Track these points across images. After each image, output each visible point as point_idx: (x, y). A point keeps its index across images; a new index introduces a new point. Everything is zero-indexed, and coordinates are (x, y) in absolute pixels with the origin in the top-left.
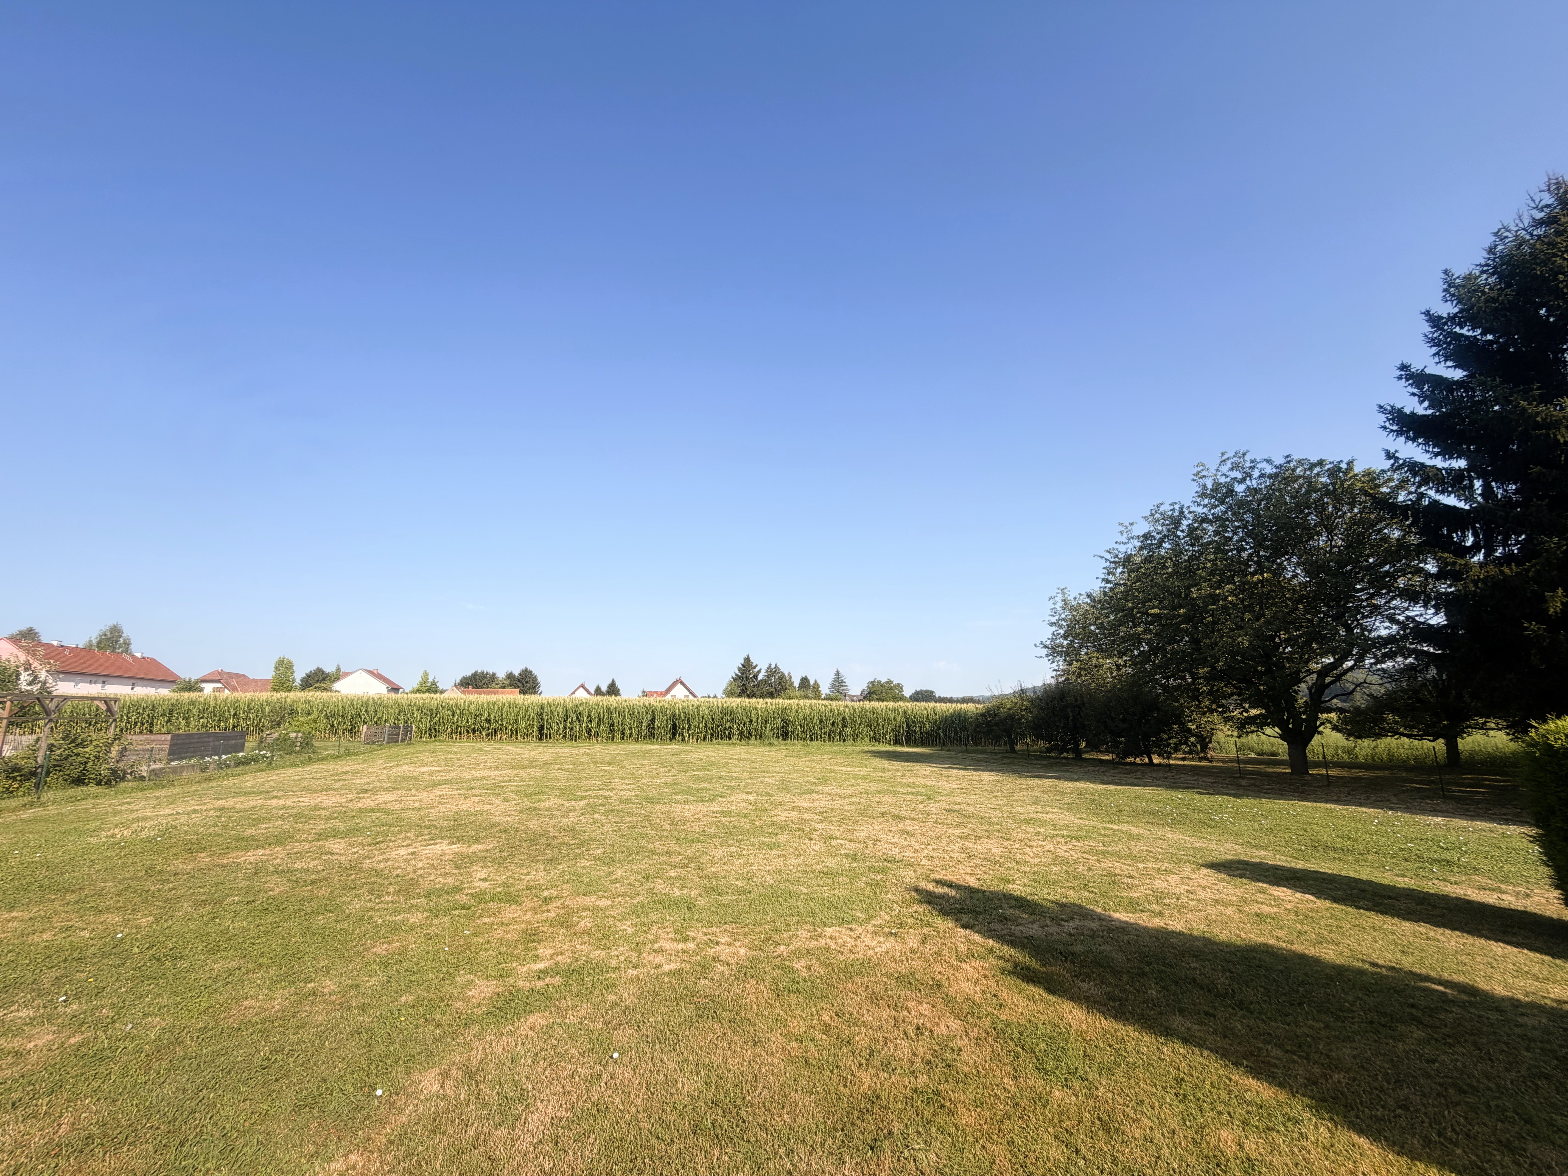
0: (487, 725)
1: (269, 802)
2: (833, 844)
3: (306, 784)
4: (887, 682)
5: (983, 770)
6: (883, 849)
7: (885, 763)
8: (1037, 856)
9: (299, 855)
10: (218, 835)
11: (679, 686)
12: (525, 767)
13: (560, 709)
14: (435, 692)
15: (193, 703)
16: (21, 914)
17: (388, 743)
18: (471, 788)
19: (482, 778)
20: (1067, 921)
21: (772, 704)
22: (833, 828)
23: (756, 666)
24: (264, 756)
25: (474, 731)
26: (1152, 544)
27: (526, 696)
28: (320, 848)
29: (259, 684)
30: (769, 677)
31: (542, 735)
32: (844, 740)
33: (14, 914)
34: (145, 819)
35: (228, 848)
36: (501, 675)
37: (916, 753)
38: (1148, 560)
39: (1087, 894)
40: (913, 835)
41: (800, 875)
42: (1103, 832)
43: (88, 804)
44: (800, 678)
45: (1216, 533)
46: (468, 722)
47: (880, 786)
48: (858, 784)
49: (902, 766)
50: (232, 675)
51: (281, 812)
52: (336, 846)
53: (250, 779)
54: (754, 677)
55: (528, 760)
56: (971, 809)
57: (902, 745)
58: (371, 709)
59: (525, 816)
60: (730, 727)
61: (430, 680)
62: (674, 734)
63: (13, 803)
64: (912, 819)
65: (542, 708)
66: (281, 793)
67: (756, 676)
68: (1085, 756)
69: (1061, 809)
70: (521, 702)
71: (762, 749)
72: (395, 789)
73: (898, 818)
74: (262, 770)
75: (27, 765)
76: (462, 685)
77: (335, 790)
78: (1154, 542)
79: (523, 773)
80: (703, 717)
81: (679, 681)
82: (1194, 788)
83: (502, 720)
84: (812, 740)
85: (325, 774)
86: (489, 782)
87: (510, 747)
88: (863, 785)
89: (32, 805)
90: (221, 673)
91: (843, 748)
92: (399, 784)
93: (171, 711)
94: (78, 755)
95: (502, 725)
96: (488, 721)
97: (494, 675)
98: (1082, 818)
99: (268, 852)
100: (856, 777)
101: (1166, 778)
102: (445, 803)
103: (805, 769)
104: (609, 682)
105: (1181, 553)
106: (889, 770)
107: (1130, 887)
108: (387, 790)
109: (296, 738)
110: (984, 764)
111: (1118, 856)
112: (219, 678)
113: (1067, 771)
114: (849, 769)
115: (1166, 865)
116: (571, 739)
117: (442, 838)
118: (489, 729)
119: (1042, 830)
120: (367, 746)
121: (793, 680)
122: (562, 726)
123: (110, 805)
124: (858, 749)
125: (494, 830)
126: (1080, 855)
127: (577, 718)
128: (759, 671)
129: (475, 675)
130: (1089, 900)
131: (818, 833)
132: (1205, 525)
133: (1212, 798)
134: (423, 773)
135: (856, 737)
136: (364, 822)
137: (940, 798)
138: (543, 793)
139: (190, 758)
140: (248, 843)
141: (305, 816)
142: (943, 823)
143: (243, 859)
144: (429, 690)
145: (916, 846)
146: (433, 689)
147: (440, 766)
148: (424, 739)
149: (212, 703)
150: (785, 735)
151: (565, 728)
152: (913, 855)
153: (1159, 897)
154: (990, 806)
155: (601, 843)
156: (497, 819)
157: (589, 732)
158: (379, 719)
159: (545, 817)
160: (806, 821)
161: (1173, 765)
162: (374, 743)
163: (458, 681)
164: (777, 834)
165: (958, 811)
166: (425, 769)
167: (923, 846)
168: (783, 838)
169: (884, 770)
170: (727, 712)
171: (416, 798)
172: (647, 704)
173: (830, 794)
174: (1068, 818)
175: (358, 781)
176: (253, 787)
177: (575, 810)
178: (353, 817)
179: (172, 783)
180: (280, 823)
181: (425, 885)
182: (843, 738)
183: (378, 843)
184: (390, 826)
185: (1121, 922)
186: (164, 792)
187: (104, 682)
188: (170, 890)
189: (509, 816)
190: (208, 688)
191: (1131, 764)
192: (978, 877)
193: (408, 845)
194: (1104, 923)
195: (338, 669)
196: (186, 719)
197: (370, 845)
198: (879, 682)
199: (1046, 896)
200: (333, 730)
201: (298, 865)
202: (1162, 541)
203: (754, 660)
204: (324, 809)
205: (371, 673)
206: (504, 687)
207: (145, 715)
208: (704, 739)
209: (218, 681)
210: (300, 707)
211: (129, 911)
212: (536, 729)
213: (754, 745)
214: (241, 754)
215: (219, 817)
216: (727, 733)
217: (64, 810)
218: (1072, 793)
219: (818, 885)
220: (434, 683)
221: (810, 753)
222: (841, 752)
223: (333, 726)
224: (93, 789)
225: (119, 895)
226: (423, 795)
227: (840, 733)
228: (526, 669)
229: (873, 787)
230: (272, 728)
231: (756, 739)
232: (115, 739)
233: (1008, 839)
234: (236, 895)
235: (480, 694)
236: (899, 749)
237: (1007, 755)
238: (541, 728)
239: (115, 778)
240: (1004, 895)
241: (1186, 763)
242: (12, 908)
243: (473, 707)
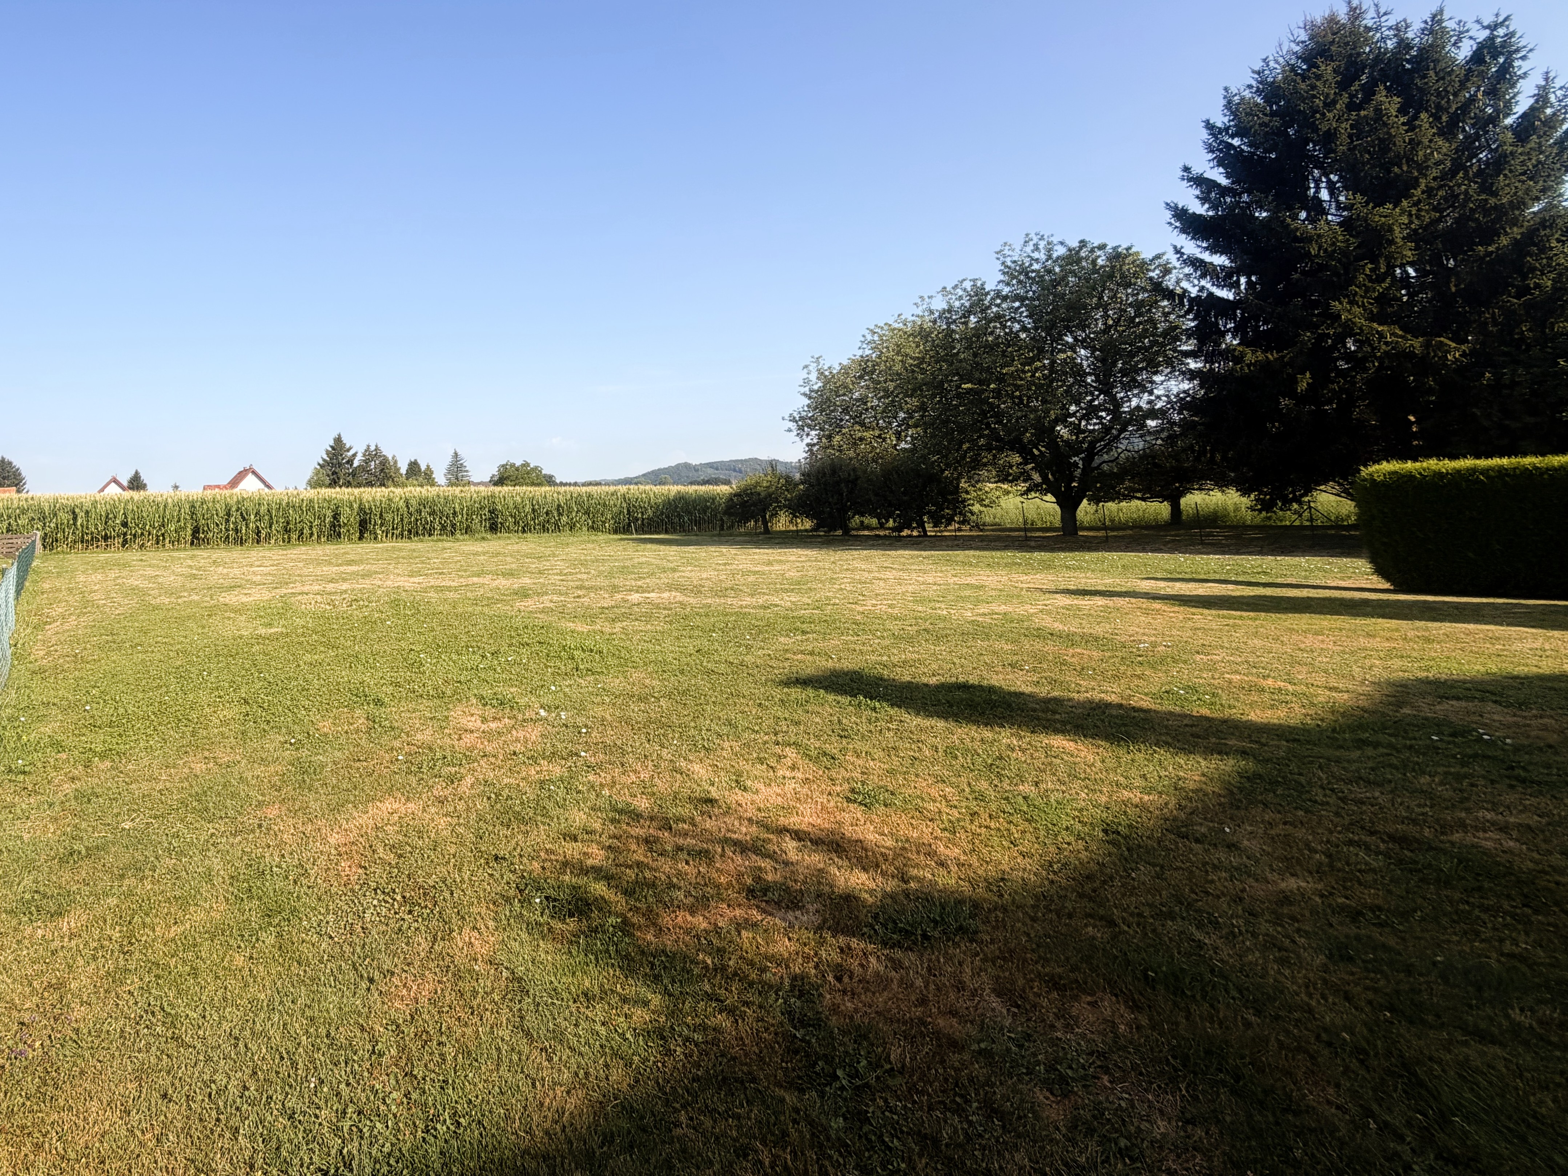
0: (124, 530)
4: (523, 465)
11: (250, 477)
23: (351, 448)
25: (105, 538)
30: (367, 462)
31: (197, 539)
44: (408, 462)
46: (96, 527)
54: (348, 462)
62: (362, 533)
67: (350, 462)
95: (143, 529)
96: (125, 524)
118: (126, 534)
121: (399, 465)
128: (355, 455)
151: (227, 530)
157: (258, 534)
198: (513, 465)
203: (347, 441)
212: (189, 533)
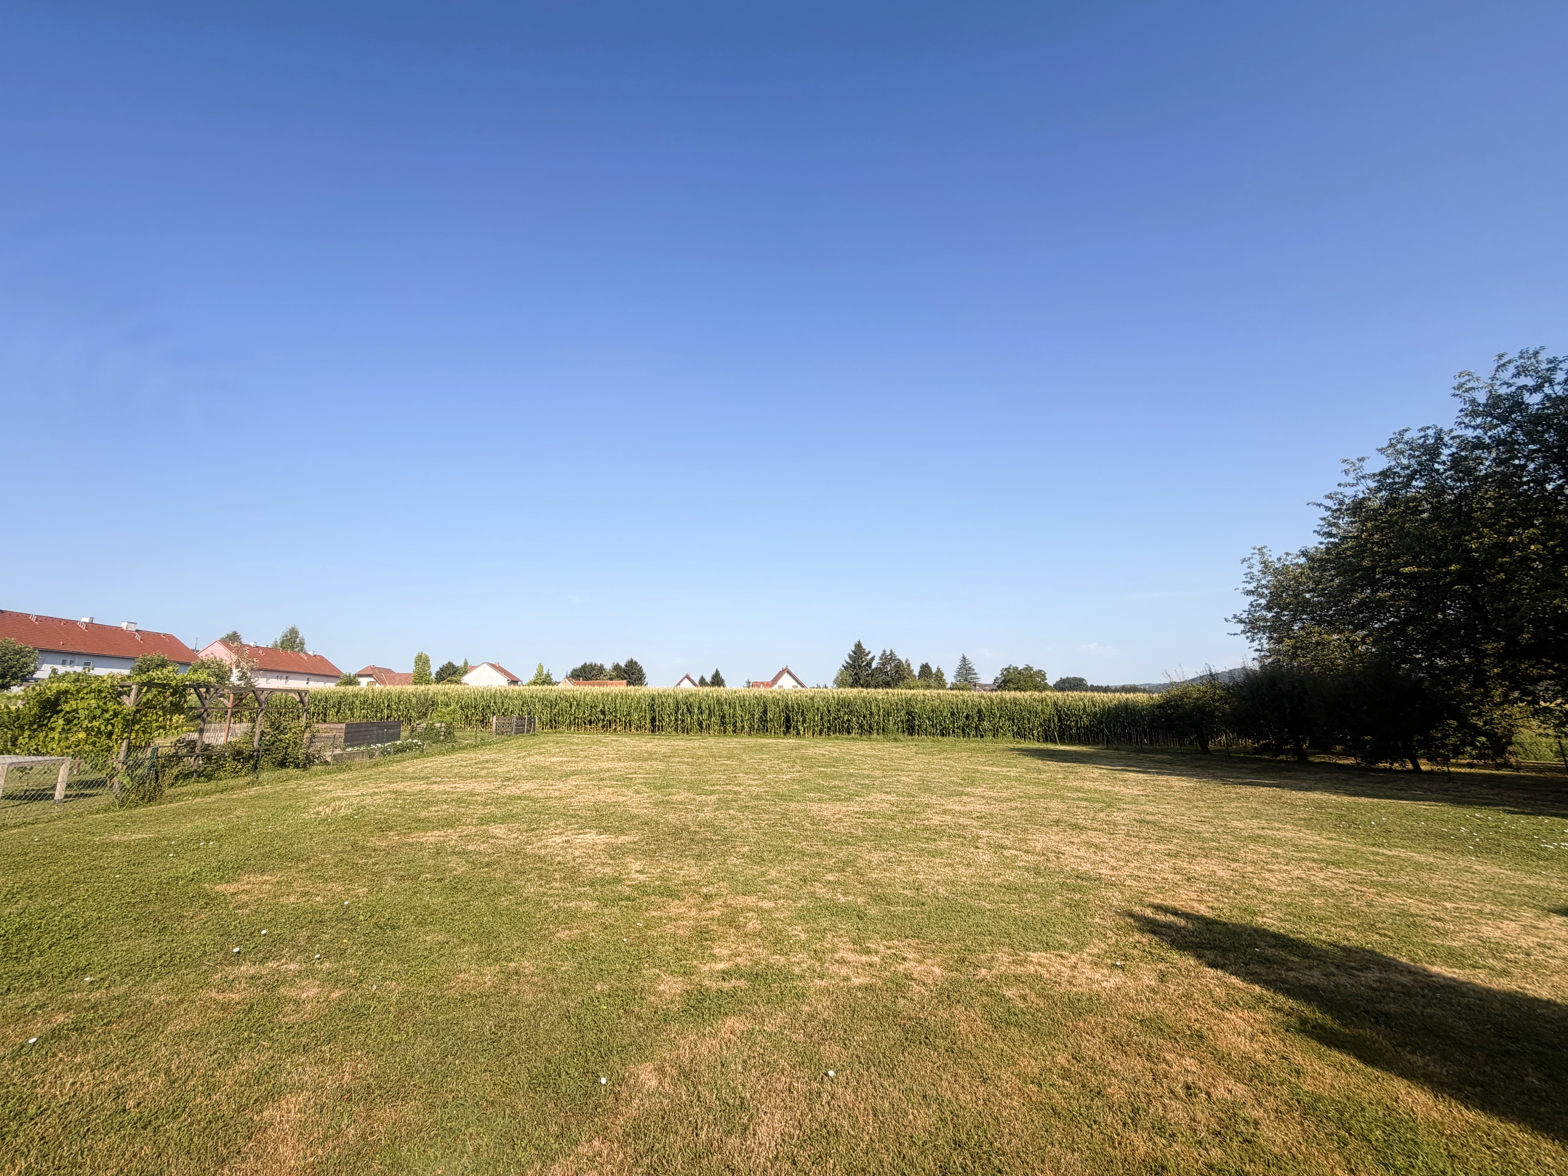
0: (602, 717)
1: (432, 787)
2: (1005, 854)
3: (456, 771)
4: (1025, 669)
5: (1170, 774)
6: (1070, 863)
7: (1039, 763)
8: (1284, 883)
9: (469, 838)
10: (400, 816)
11: (786, 675)
12: (645, 760)
13: (670, 700)
14: (550, 683)
15: (356, 696)
16: (270, 878)
17: (516, 733)
18: (602, 780)
19: (609, 770)
20: (1359, 970)
21: (893, 695)
22: (1000, 836)
23: (869, 653)
24: (416, 744)
25: (590, 722)
26: (1395, 483)
27: (637, 687)
28: (485, 831)
29: (403, 679)
30: (884, 664)
31: (654, 727)
32: (982, 736)
33: (265, 877)
34: (340, 798)
35: (410, 828)
36: (608, 667)
37: (1076, 752)
38: (1390, 502)
39: (1377, 937)
40: (1103, 849)
41: (977, 888)
42: (1371, 858)
43: (292, 784)
44: (920, 665)
45: (1498, 461)
46: (584, 713)
47: (1042, 790)
48: (1013, 787)
49: (1060, 767)
50: (381, 670)
51: (445, 796)
52: (498, 830)
53: (411, 765)
54: (867, 665)
55: (647, 752)
56: (1171, 821)
57: (1055, 742)
58: (499, 701)
59: (661, 809)
60: (848, 720)
61: (545, 672)
62: (788, 728)
63: (241, 781)
64: (1095, 829)
65: (653, 699)
66: (438, 779)
67: (869, 664)
68: (1311, 759)
69: (1296, 825)
70: (632, 693)
71: (887, 745)
72: (533, 778)
73: (1075, 827)
74: (416, 758)
75: (247, 749)
76: (573, 677)
77: (482, 777)
78: (1397, 480)
79: (647, 766)
80: (818, 709)
81: (786, 671)
82: (1498, 805)
83: (616, 711)
84: (943, 735)
85: (469, 762)
86: (616, 773)
87: (626, 739)
88: (1019, 789)
89: (253, 783)
90: (373, 668)
91: (982, 745)
92: (537, 772)
93: (341, 704)
94: (281, 740)
95: (616, 716)
96: (603, 712)
97: (602, 666)
98: (1331, 839)
99: (442, 833)
100: (1006, 777)
101: (1446, 790)
102: (582, 793)
103: (944, 768)
104: (713, 672)
105: (1444, 491)
106: (1045, 772)
107: (1444, 934)
108: (526, 778)
109: (441, 727)
110: (1169, 766)
111: (1406, 888)
112: (371, 673)
113: (1290, 778)
114: (995, 769)
115: (1489, 906)
116: (683, 732)
117: (590, 828)
118: (604, 720)
119: (1280, 851)
120: (498, 737)
121: (912, 667)
122: (673, 718)
123: (309, 786)
124: (1001, 746)
125: (636, 822)
126: (1348, 886)
127: (688, 710)
128: (873, 659)
129: (584, 666)
130: (1385, 947)
131: (984, 841)
132: (1478, 452)
133: (1532, 819)
134: (553, 763)
135: (995, 732)
136: (517, 808)
137: (1125, 806)
138: (672, 786)
139: (360, 745)
140: (425, 824)
141: (465, 801)
142: (1137, 836)
143: (425, 839)
144: (543, 683)
145: (1113, 862)
146: (547, 680)
147: (567, 756)
148: (546, 730)
149: (370, 696)
150: (911, 729)
151: (676, 720)
152: (1111, 873)
153: (1496, 950)
154: (1194, 818)
155: (745, 841)
156: (636, 811)
157: (700, 724)
158: (506, 710)
159: (681, 810)
160: (965, 827)
161: (1453, 773)
162: (503, 733)
163: (569, 673)
164: (935, 840)
165: (1154, 823)
166: (555, 759)
167: (1121, 863)
168: (943, 844)
169: (1039, 771)
170: (845, 704)
171: (554, 787)
172: (757, 694)
173: (983, 797)
174: (1310, 837)
175: (499, 770)
176: (413, 772)
177: (708, 805)
178: (505, 803)
179: (349, 768)
180: (446, 806)
181: (586, 872)
182: (980, 734)
183: (533, 830)
184: (540, 813)
185: (1444, 978)
186: (345, 776)
187: (287, 678)
188: (374, 864)
189: (646, 808)
190: (364, 681)
191: (1385, 770)
192: (1210, 904)
193: (561, 834)
194: (1420, 978)
195: (466, 663)
196: (351, 710)
197: (526, 831)
198: (1016, 669)
199: (1316, 935)
200: (468, 720)
201: (470, 848)
202: (1411, 477)
204: (478, 795)
205: (493, 666)
206: (611, 679)
207: (321, 707)
208: (820, 733)
209: (370, 676)
210: (440, 699)
211: (347, 882)
212: (648, 721)
213: (876, 740)
214: (398, 742)
215: (396, 799)
216: (846, 726)
217: (278, 789)
218: (1305, 806)
219: (1003, 902)
220: (548, 676)
221: (941, 751)
222: (980, 749)
223: (467, 717)
224: (292, 771)
225: (337, 867)
226: (560, 785)
227: (976, 728)
228: (632, 660)
229: (1033, 790)
230: (419, 718)
231: (878, 734)
232: (307, 727)
233: (1236, 861)
234: (427, 873)
235: (594, 685)
236: (1051, 746)
237: (1199, 756)
238: (653, 720)
239: (307, 763)
240: (1256, 930)
241: (1473, 770)
242: (263, 872)
243: (588, 698)
